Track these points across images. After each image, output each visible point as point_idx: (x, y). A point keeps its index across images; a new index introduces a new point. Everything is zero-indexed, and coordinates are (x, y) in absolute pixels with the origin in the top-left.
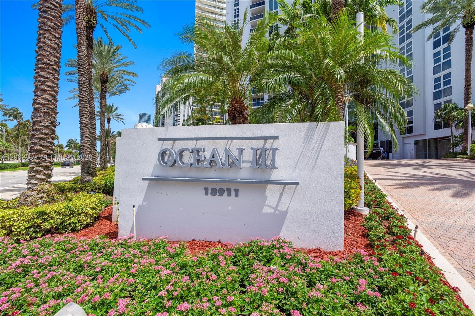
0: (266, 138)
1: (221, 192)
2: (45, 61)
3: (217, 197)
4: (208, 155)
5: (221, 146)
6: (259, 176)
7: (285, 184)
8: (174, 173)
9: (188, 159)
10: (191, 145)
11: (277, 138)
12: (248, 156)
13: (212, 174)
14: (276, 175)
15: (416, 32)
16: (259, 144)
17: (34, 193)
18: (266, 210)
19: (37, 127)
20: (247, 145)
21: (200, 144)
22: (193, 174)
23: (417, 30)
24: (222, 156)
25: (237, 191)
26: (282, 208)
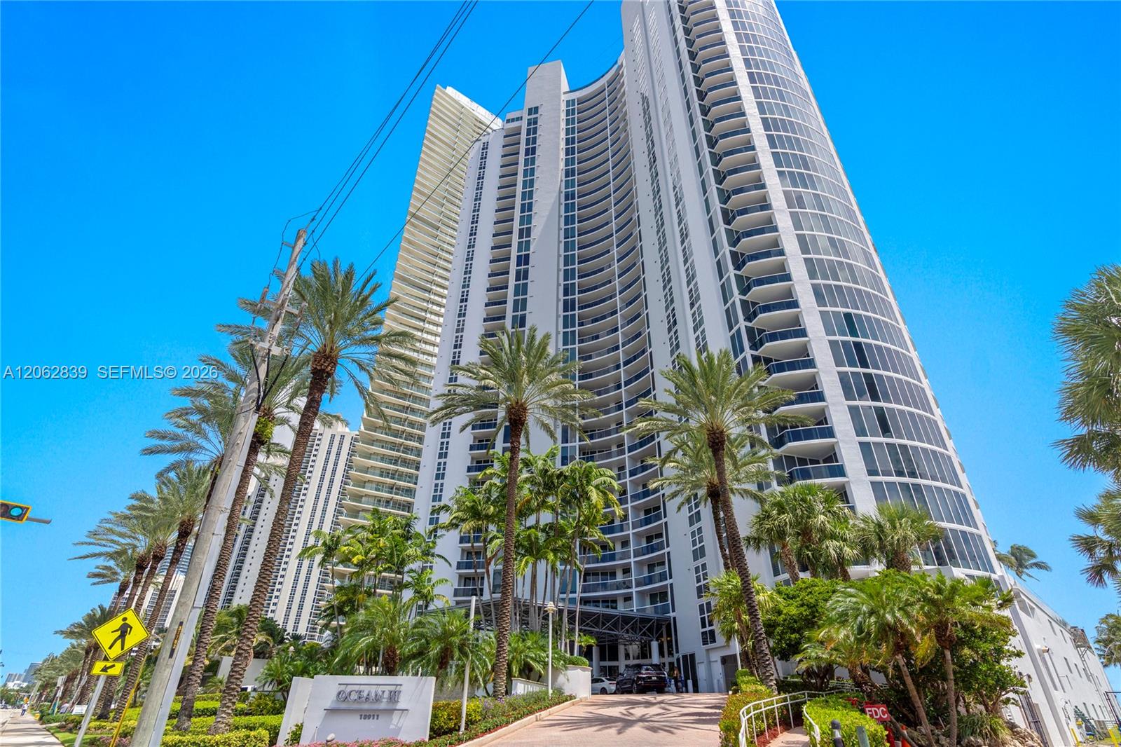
0: (397, 685)
1: (369, 717)
2: (255, 615)
3: (367, 720)
4: (365, 694)
5: (373, 689)
6: (390, 707)
7: (403, 710)
8: (343, 706)
9: (354, 696)
10: (356, 688)
11: (401, 685)
12: (386, 695)
13: (366, 706)
14: (399, 706)
15: (672, 501)
16: (392, 688)
17: (223, 725)
18: (392, 727)
19: (237, 669)
20: (387, 689)
21: (362, 688)
22: (355, 706)
23: (673, 498)
24: (373, 695)
25: (378, 716)
26: (400, 725)
